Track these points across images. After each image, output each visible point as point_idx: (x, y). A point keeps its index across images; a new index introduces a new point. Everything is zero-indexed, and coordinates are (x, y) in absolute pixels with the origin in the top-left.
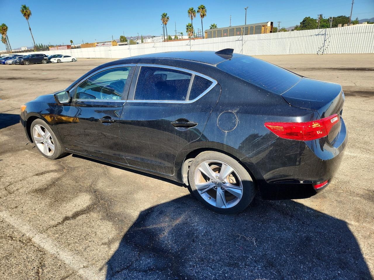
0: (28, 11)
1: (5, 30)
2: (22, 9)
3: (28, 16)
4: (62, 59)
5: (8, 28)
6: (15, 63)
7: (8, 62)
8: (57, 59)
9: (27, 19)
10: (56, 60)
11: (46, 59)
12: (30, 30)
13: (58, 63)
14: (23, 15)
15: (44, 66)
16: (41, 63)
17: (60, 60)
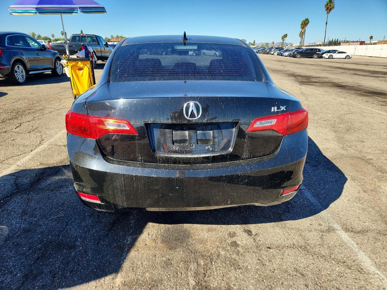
0: (332, 5)
1: (306, 25)
2: (327, 3)
3: (330, 10)
4: (335, 55)
5: (309, 23)
6: (290, 56)
7: (284, 54)
8: (329, 54)
9: (328, 13)
10: (328, 56)
11: (317, 54)
12: (326, 24)
13: (329, 58)
14: (325, 9)
15: (315, 60)
16: (312, 58)
17: (332, 55)
